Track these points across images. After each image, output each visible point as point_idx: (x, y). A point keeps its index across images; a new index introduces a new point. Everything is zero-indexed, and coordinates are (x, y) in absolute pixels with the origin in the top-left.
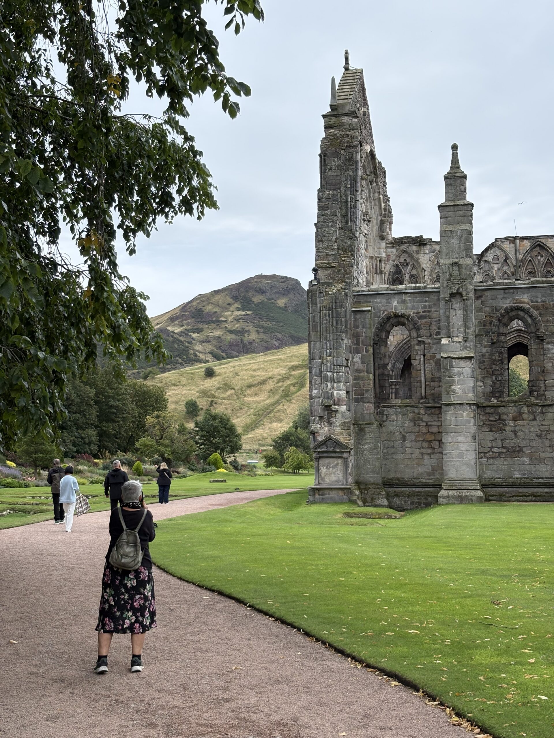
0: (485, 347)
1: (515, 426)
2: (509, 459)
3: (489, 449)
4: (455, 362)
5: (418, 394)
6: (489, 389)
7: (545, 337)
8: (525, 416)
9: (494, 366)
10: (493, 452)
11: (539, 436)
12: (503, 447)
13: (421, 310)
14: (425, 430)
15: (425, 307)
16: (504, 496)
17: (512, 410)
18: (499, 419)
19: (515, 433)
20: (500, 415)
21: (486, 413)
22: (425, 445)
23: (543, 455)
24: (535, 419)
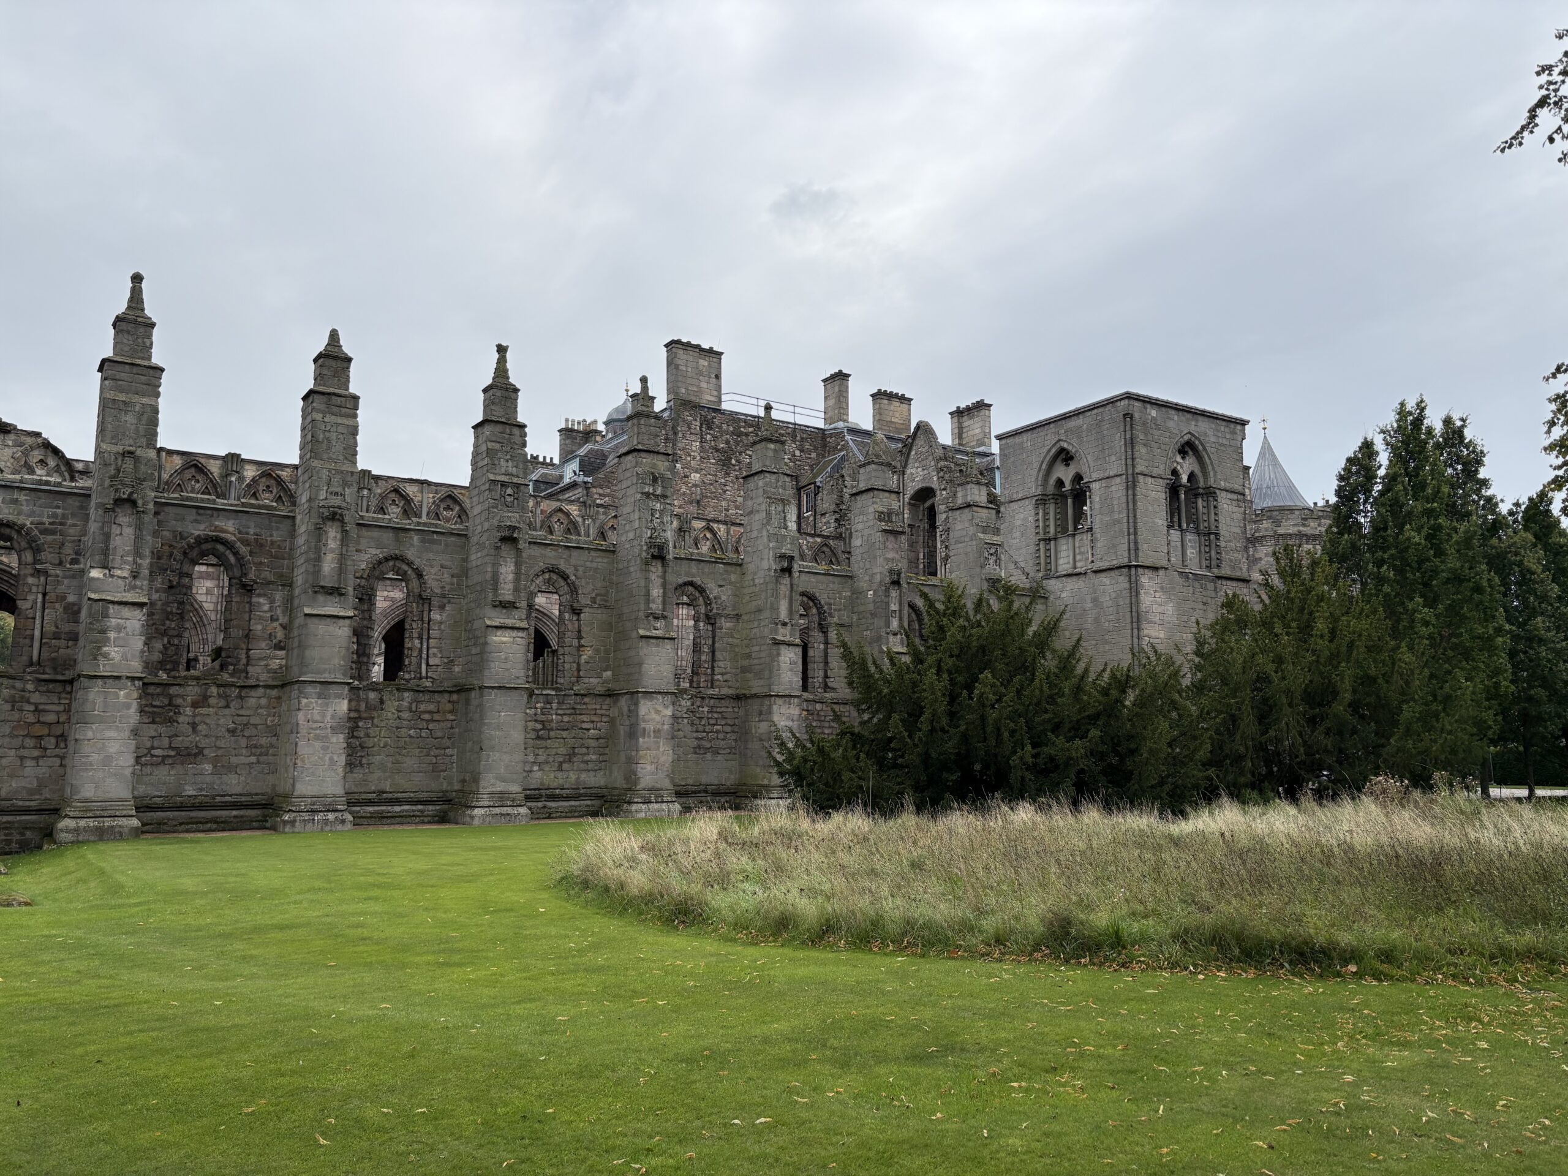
0: (157, 591)
1: (194, 716)
2: (179, 767)
3: (146, 751)
4: (112, 609)
5: (25, 658)
6: (156, 656)
7: (255, 586)
8: (212, 701)
9: (168, 622)
10: (152, 756)
11: (233, 732)
12: (171, 748)
13: (45, 520)
14: (31, 718)
15: (55, 515)
16: (165, 824)
17: (192, 691)
18: (169, 705)
19: (194, 726)
20: (171, 698)
21: (148, 694)
22: (29, 742)
23: (234, 760)
24: (228, 706)
